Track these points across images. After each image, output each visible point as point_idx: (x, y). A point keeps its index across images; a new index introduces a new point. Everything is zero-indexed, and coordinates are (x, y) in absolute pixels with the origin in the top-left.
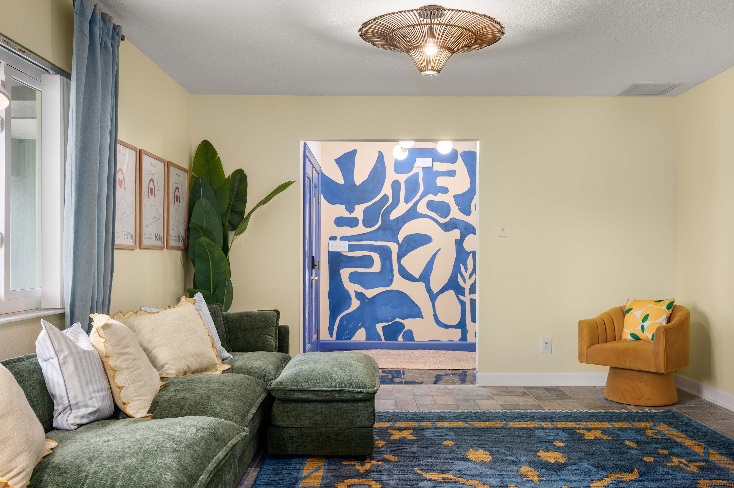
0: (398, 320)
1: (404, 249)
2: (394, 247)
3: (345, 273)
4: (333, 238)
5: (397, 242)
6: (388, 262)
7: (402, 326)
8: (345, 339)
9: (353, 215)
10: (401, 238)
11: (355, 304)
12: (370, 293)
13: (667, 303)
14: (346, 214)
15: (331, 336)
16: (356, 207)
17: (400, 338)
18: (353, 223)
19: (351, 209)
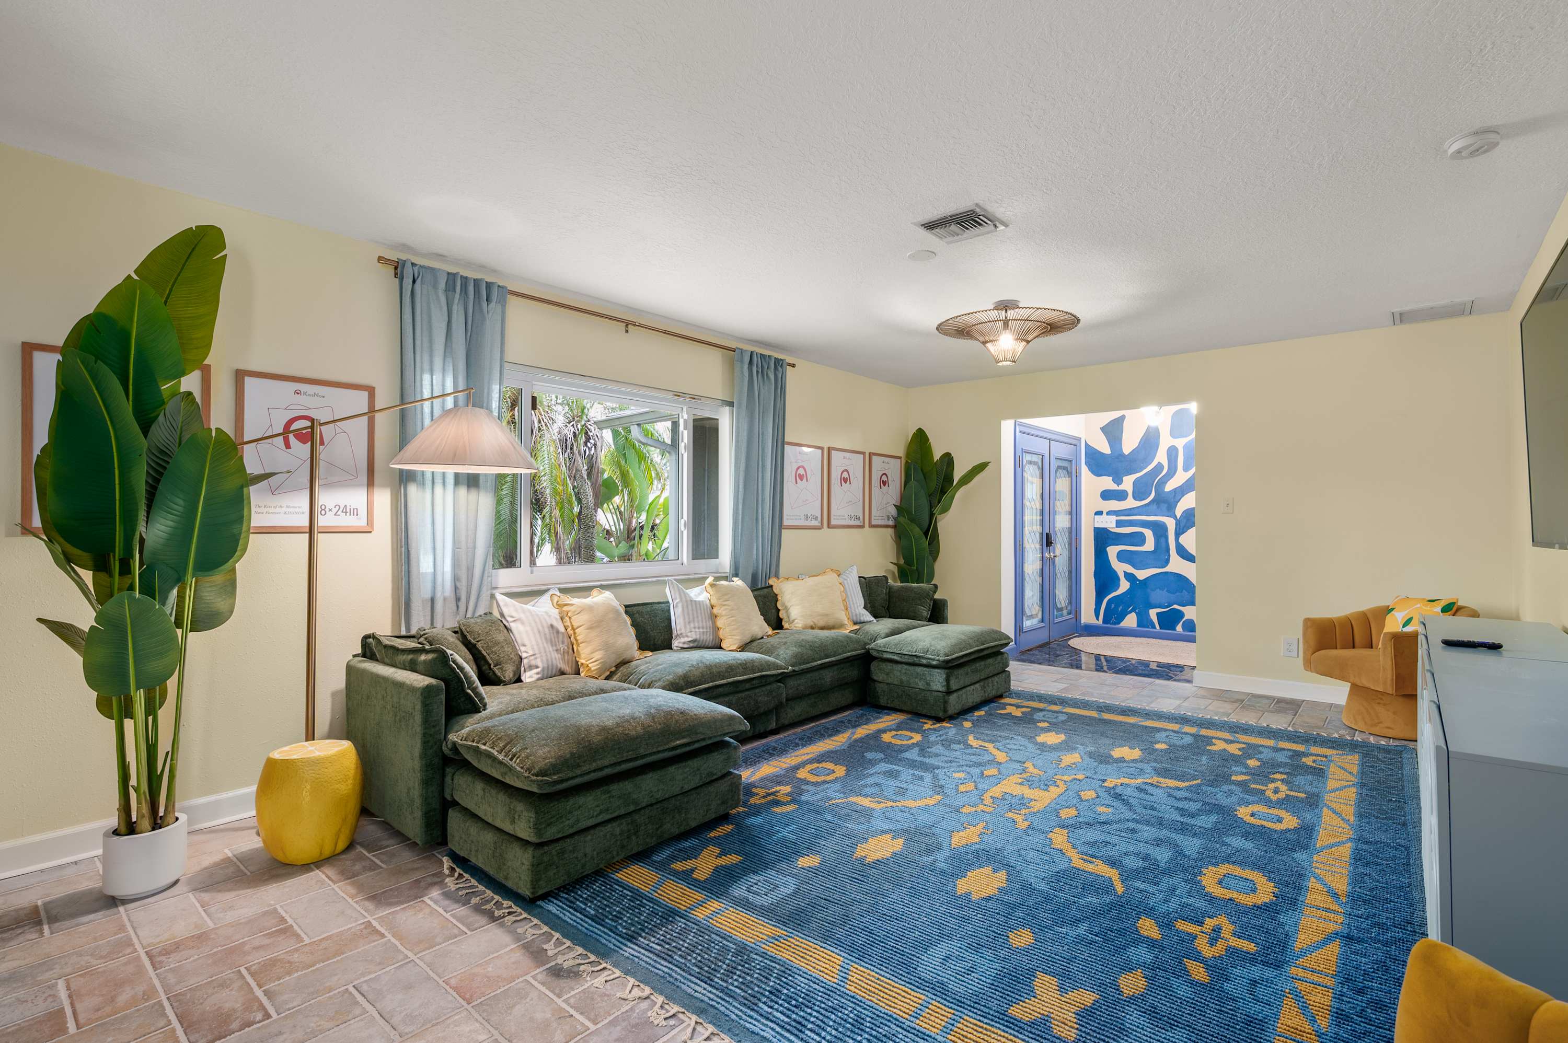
0: (1175, 606)
1: (1182, 525)
2: (1171, 524)
3: (1112, 551)
4: (1099, 513)
5: (1175, 517)
6: (1163, 540)
7: (1181, 614)
8: (1112, 624)
9: (1121, 487)
10: (1179, 512)
11: (1124, 586)
12: (1142, 574)
13: (1443, 604)
14: (1114, 487)
15: (1098, 619)
16: (1124, 478)
17: (1179, 628)
18: (1120, 496)
19: (1118, 481)
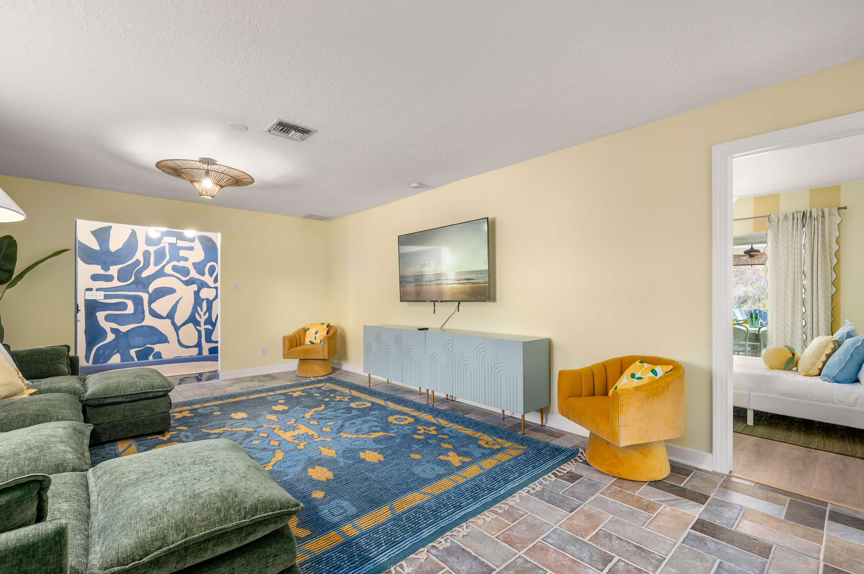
0: (148, 345)
1: (153, 297)
2: (145, 297)
3: (101, 316)
4: (90, 289)
5: (148, 293)
6: (140, 306)
7: (153, 349)
8: (101, 363)
9: (108, 273)
10: (151, 289)
11: (111, 337)
12: (124, 329)
13: (327, 324)
14: (103, 272)
15: (88, 362)
16: (111, 267)
17: (151, 358)
18: (109, 278)
19: (106, 268)
